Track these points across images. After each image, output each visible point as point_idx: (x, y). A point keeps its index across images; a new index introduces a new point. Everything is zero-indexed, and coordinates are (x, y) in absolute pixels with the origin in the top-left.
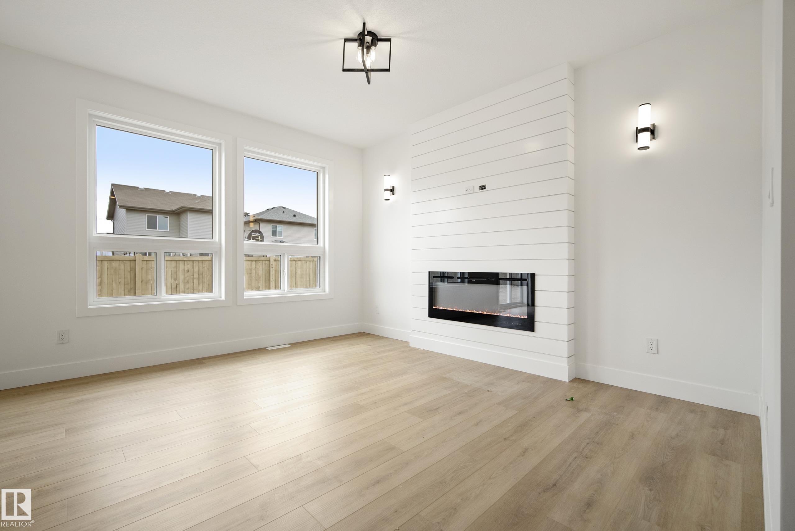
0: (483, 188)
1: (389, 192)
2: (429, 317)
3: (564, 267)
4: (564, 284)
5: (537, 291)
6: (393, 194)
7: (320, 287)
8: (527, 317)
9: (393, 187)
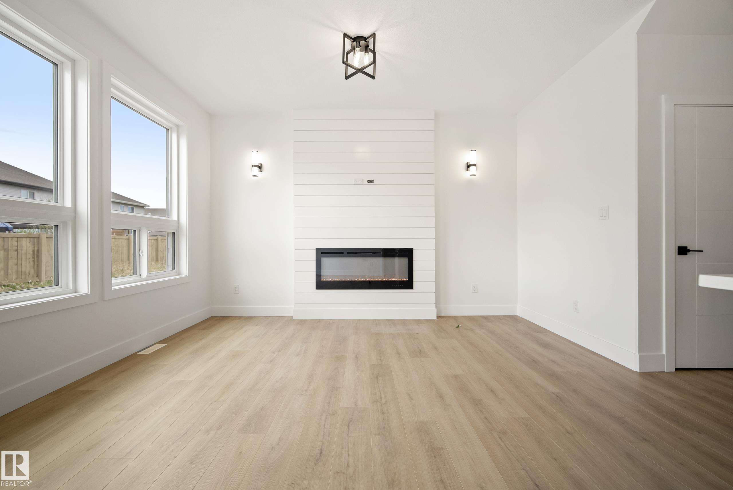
0: (370, 181)
1: (257, 168)
2: (316, 289)
3: (432, 244)
4: (432, 255)
5: (415, 261)
6: (261, 171)
7: (174, 269)
8: (407, 280)
9: (261, 165)
